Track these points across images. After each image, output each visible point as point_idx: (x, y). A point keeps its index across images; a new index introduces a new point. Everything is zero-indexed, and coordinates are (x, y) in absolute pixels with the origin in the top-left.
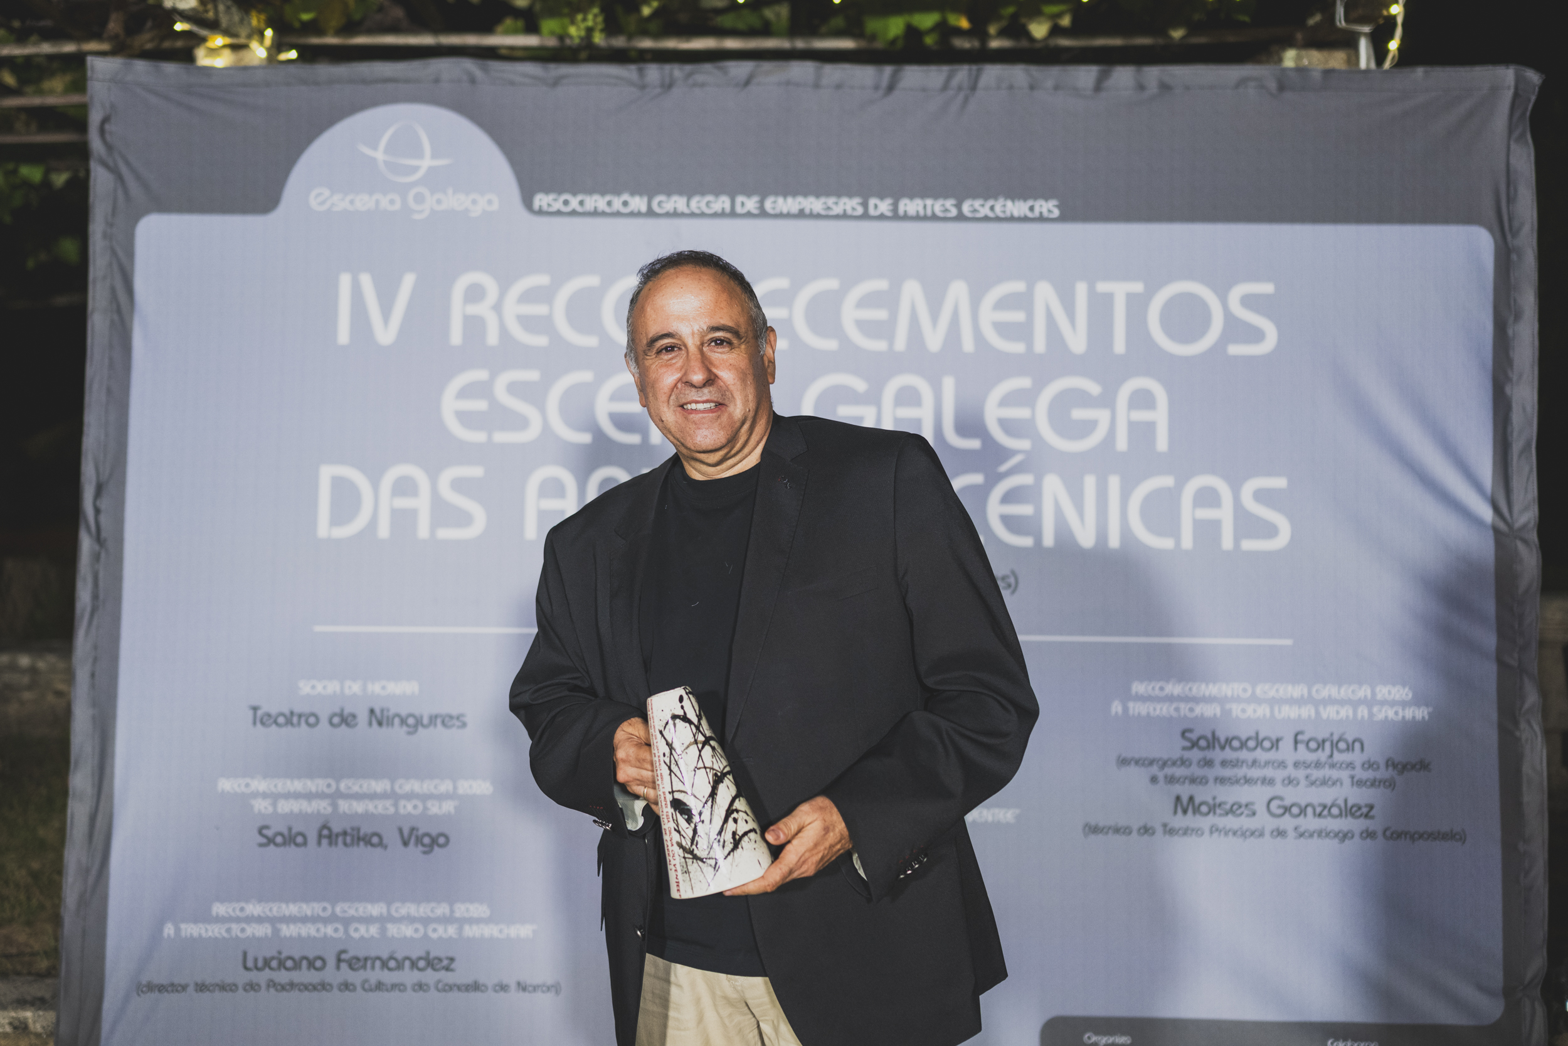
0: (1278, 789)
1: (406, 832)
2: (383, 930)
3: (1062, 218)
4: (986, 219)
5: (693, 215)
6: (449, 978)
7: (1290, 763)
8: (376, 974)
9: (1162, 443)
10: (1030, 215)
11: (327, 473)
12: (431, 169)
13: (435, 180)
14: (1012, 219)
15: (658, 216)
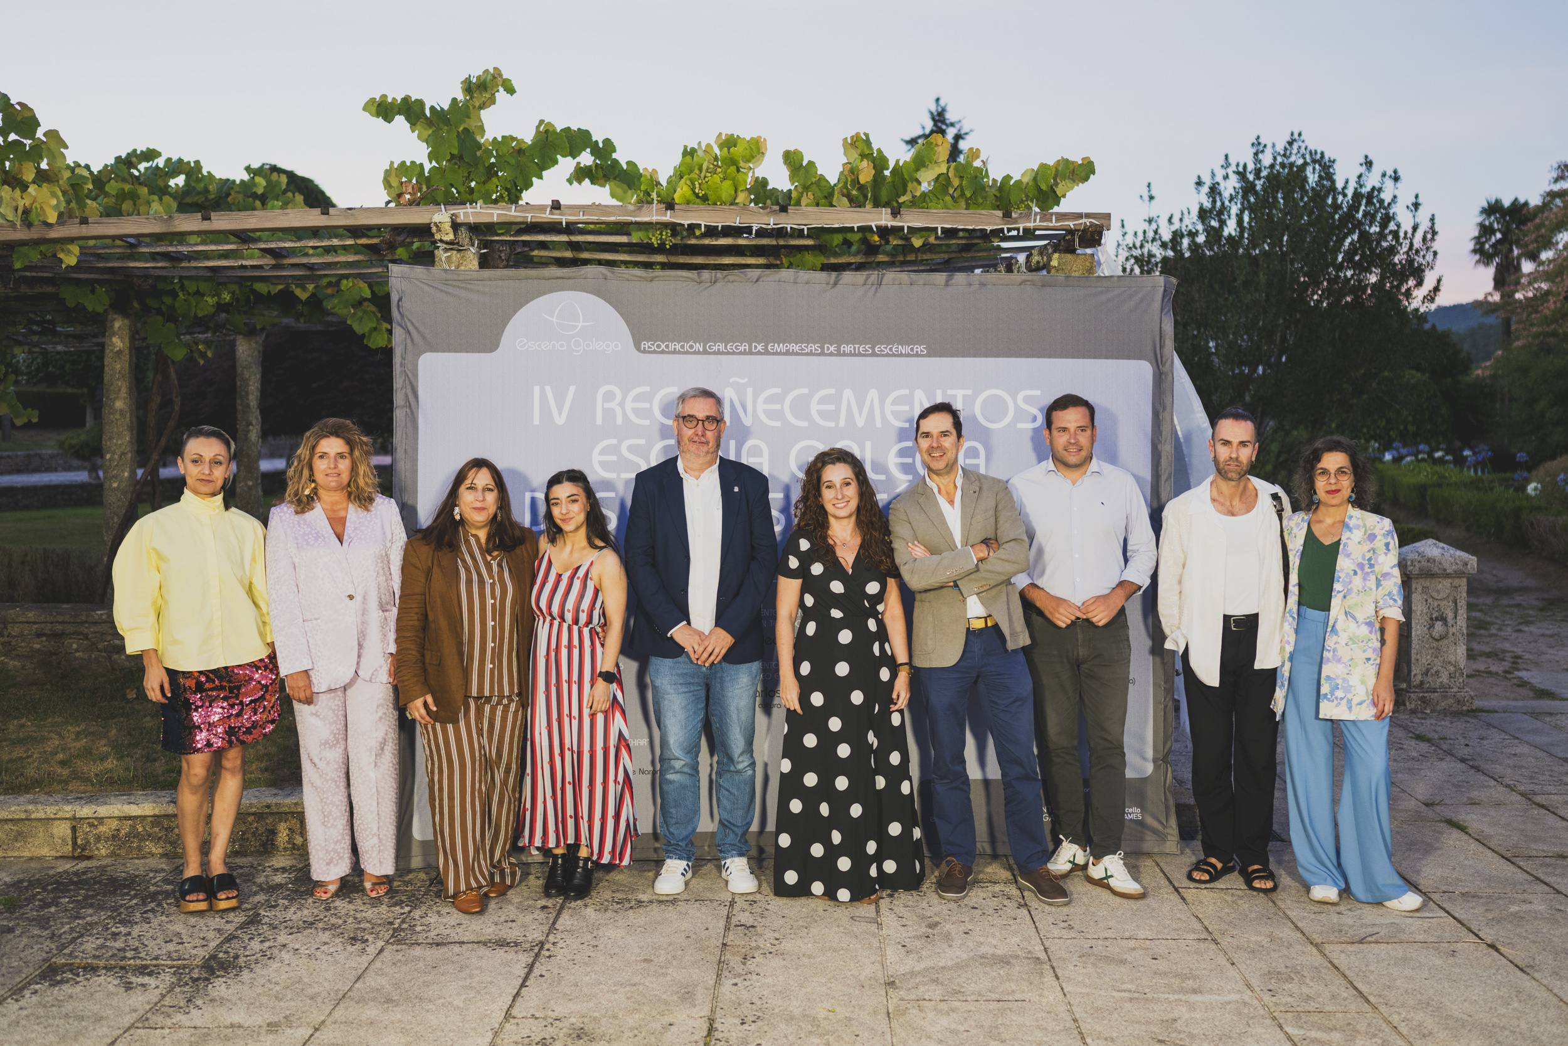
3: (928, 355)
10: (911, 353)
11: (529, 496)
12: (583, 328)
15: (709, 353)
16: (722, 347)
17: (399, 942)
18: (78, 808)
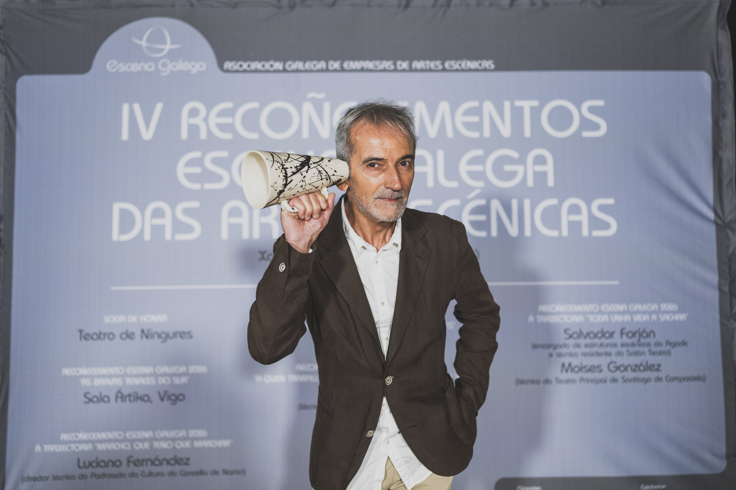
0: (613, 358)
1: (162, 394)
2: (151, 445)
3: (496, 69)
4: (457, 70)
5: (306, 71)
6: (187, 468)
7: (619, 344)
8: (148, 468)
9: (551, 182)
10: (479, 68)
11: (117, 207)
12: (171, 50)
13: (172, 56)
14: (470, 70)
15: (288, 71)
16: (300, 66)
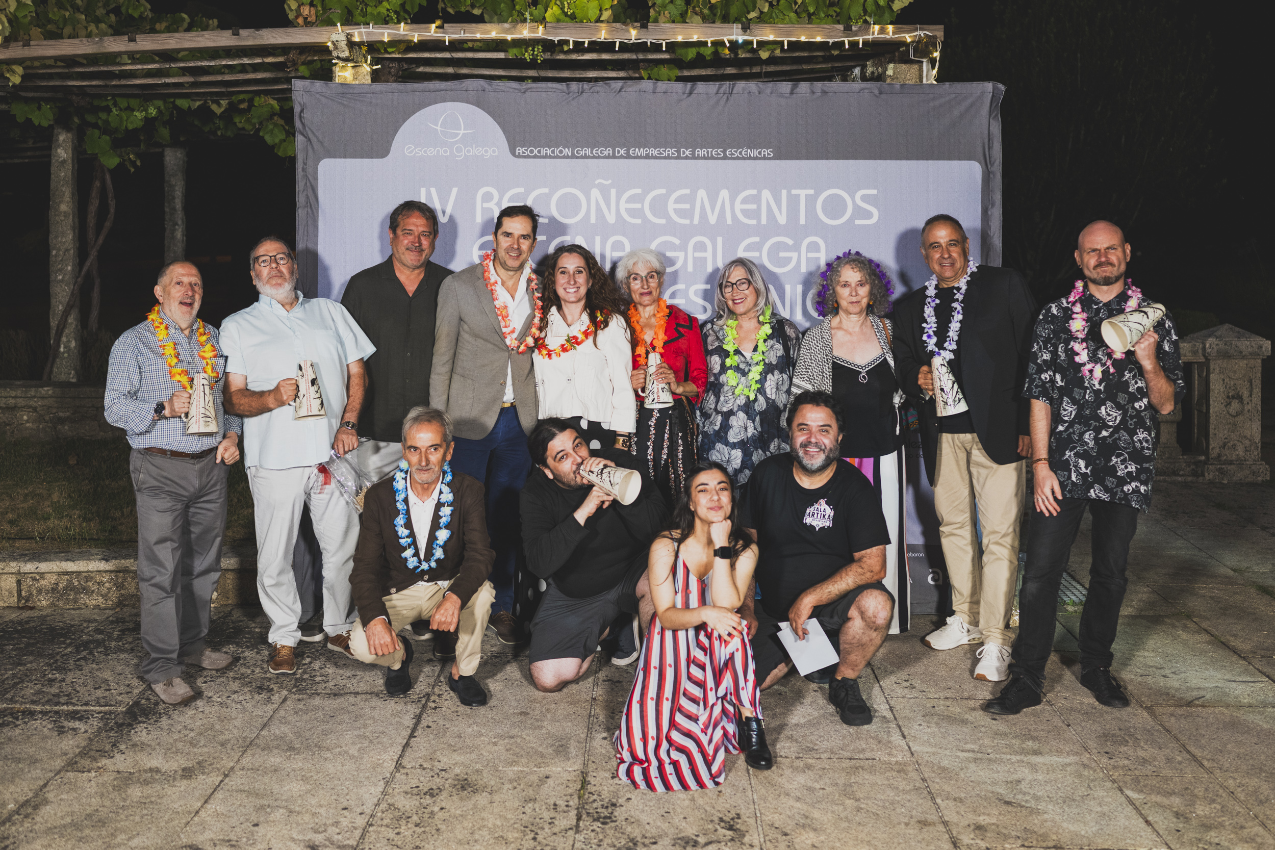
3: (775, 158)
10: (759, 156)
12: (464, 135)
13: (467, 141)
15: (577, 158)
16: (588, 152)
17: (301, 691)
18: (20, 564)
